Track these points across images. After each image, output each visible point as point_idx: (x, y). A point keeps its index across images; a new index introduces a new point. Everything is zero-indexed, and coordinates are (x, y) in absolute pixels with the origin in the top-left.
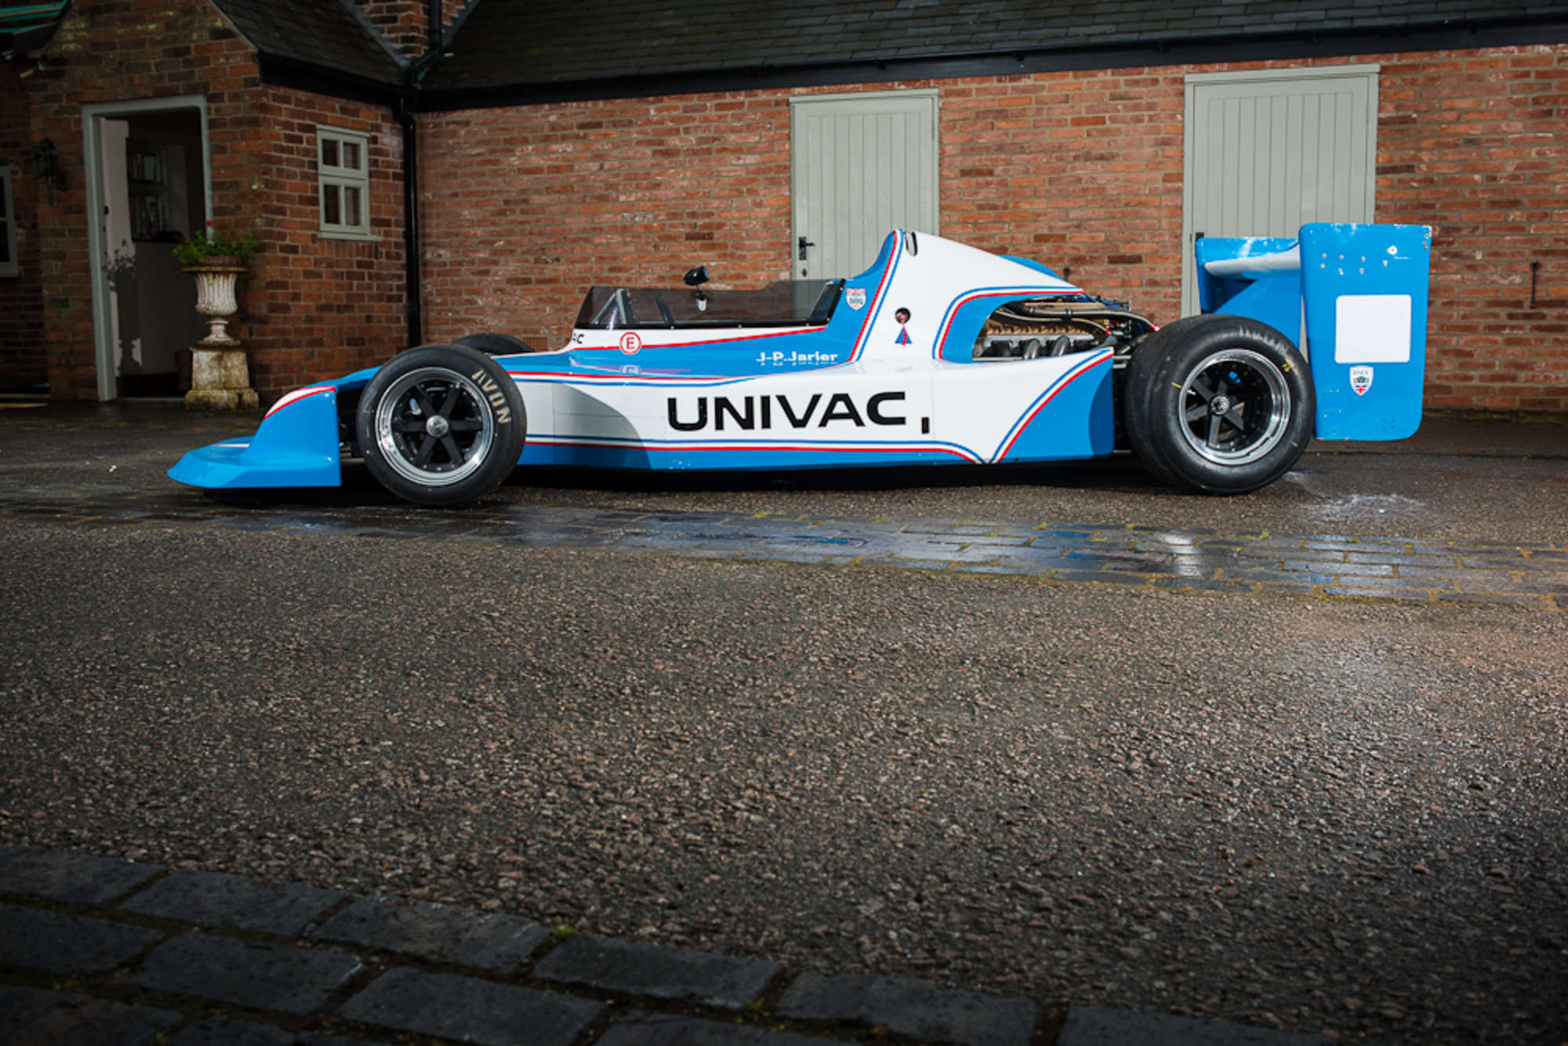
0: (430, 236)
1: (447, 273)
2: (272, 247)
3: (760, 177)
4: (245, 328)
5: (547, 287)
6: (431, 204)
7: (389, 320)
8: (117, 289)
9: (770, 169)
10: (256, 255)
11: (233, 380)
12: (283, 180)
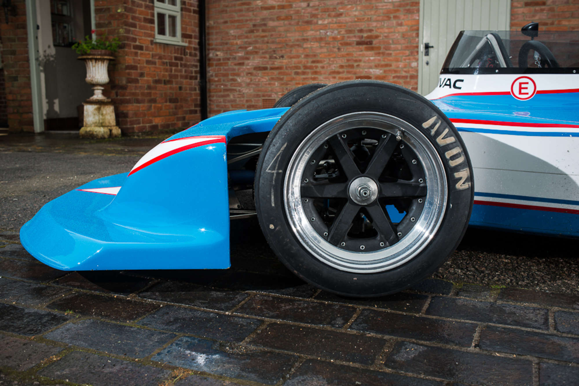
0: (212, 45)
1: (221, 65)
2: (129, 45)
3: (401, 9)
4: (114, 92)
5: (276, 72)
6: (213, 28)
7: (191, 89)
8: (45, 71)
9: (407, 4)
10: (120, 50)
11: (107, 121)
12: (135, 8)
